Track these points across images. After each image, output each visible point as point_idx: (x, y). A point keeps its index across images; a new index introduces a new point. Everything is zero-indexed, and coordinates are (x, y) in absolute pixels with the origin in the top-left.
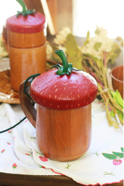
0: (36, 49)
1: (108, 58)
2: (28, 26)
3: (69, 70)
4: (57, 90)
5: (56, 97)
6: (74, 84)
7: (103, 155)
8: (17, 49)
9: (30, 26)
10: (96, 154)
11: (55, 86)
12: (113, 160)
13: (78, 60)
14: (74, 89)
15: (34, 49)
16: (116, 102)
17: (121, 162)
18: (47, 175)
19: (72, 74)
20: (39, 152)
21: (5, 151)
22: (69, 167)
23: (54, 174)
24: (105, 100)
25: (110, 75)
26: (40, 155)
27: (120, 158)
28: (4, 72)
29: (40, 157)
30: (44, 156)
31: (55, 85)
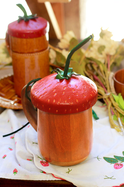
0: (38, 53)
1: (113, 61)
2: (29, 31)
3: (69, 75)
4: (55, 94)
5: (54, 102)
6: (73, 89)
7: (104, 160)
8: (19, 54)
9: (31, 31)
10: (98, 158)
11: (54, 91)
12: (114, 164)
13: (81, 65)
14: (73, 93)
15: (36, 54)
16: (118, 106)
17: (123, 166)
18: (47, 180)
19: (72, 79)
20: (41, 157)
21: (7, 156)
22: (69, 172)
23: (54, 179)
24: (108, 104)
25: (113, 78)
26: (41, 160)
27: (122, 162)
28: (9, 77)
29: (41, 162)
30: (45, 161)
31: (54, 89)
